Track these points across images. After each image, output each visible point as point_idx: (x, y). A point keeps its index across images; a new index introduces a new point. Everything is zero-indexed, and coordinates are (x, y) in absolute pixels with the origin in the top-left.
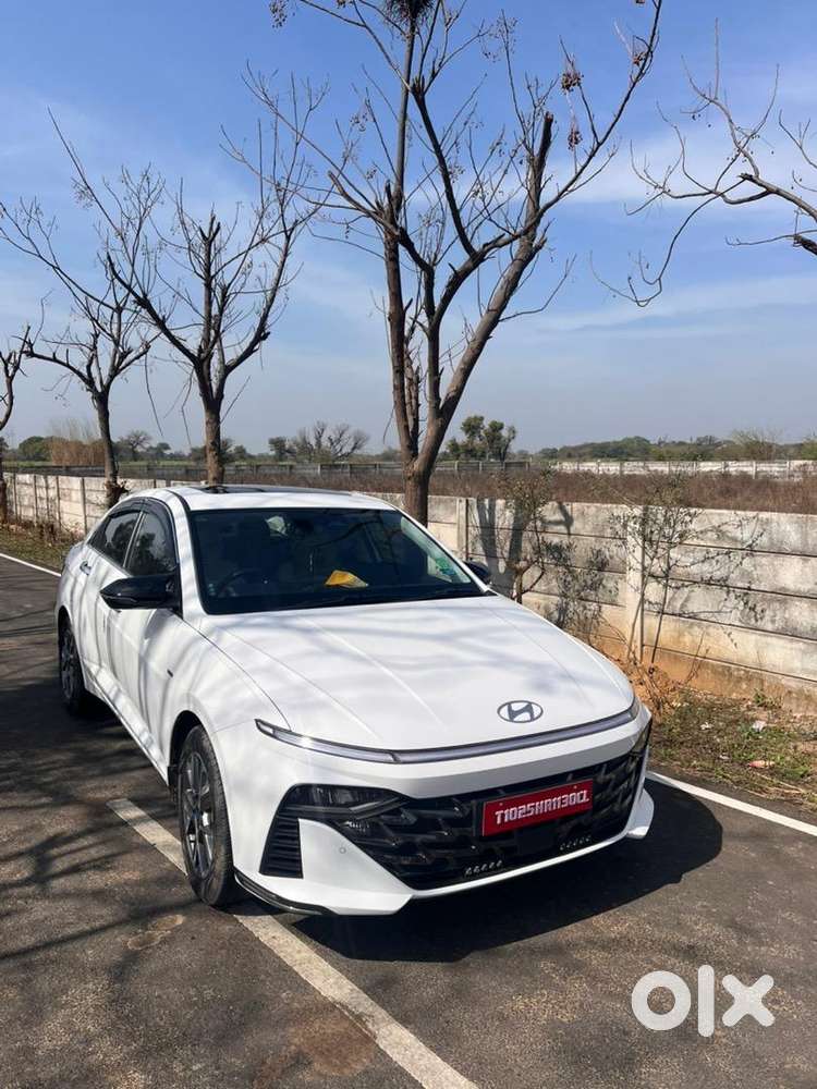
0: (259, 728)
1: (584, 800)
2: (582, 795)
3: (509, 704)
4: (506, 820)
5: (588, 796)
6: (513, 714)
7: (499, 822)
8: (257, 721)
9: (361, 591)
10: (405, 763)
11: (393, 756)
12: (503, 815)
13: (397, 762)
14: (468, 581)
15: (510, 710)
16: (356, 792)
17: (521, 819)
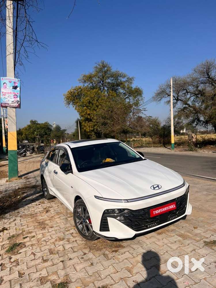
0: (95, 197)
1: (174, 207)
2: (173, 206)
3: (153, 186)
4: (156, 213)
5: (175, 206)
6: (154, 188)
7: (154, 213)
8: (94, 196)
9: (113, 162)
10: (130, 202)
11: (127, 201)
12: (155, 212)
13: (128, 202)
14: (139, 157)
15: (153, 187)
16: (119, 210)
17: (160, 213)
